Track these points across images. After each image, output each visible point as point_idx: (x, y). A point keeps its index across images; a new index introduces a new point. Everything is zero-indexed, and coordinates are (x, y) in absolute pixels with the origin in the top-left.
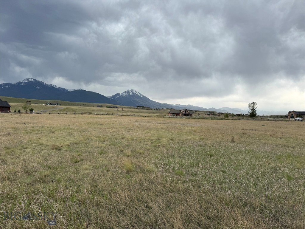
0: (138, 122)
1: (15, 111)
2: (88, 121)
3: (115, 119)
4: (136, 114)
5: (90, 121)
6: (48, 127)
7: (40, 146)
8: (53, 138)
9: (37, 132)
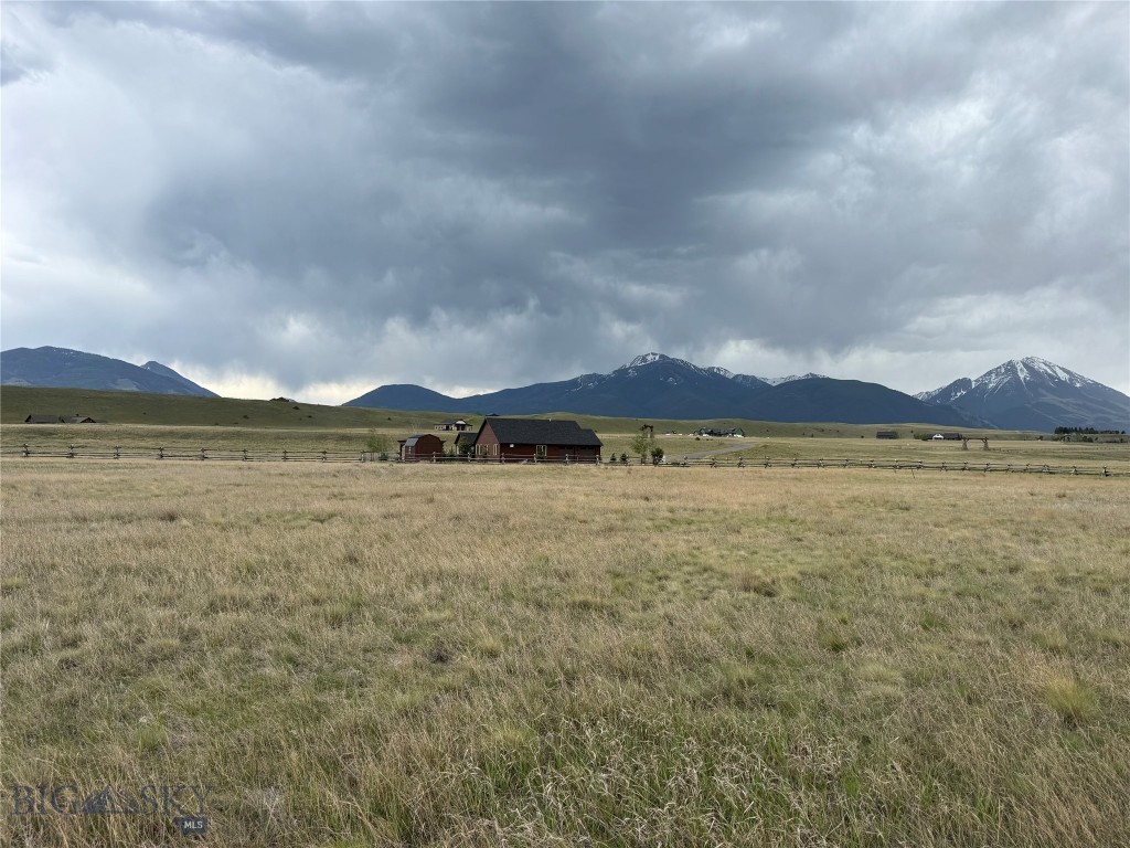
0: (1071, 499)
1: (613, 459)
2: (848, 494)
3: (961, 488)
4: (1053, 463)
5: (856, 494)
6: (716, 512)
7: (706, 575)
8: (739, 550)
9: (685, 526)
